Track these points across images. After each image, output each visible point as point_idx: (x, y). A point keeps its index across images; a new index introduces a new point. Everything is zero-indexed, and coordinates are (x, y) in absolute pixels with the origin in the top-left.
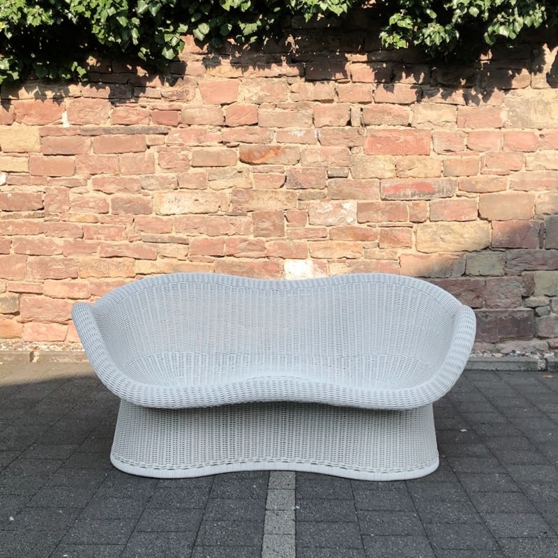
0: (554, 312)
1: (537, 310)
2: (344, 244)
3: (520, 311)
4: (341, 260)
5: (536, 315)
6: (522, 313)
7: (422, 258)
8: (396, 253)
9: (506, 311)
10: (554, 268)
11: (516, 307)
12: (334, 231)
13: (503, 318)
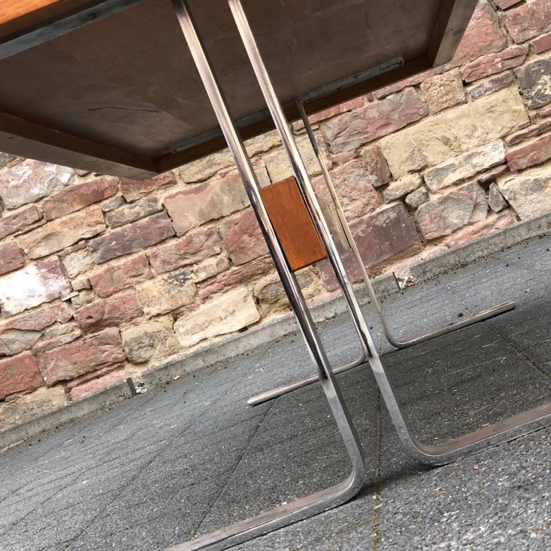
0: (435, 193)
1: (407, 200)
2: (72, 219)
3: (382, 212)
4: (77, 245)
5: (411, 209)
6: (385, 215)
7: (196, 191)
8: (156, 201)
9: (360, 223)
10: (405, 124)
11: (374, 209)
12: (50, 205)
13: (360, 234)
